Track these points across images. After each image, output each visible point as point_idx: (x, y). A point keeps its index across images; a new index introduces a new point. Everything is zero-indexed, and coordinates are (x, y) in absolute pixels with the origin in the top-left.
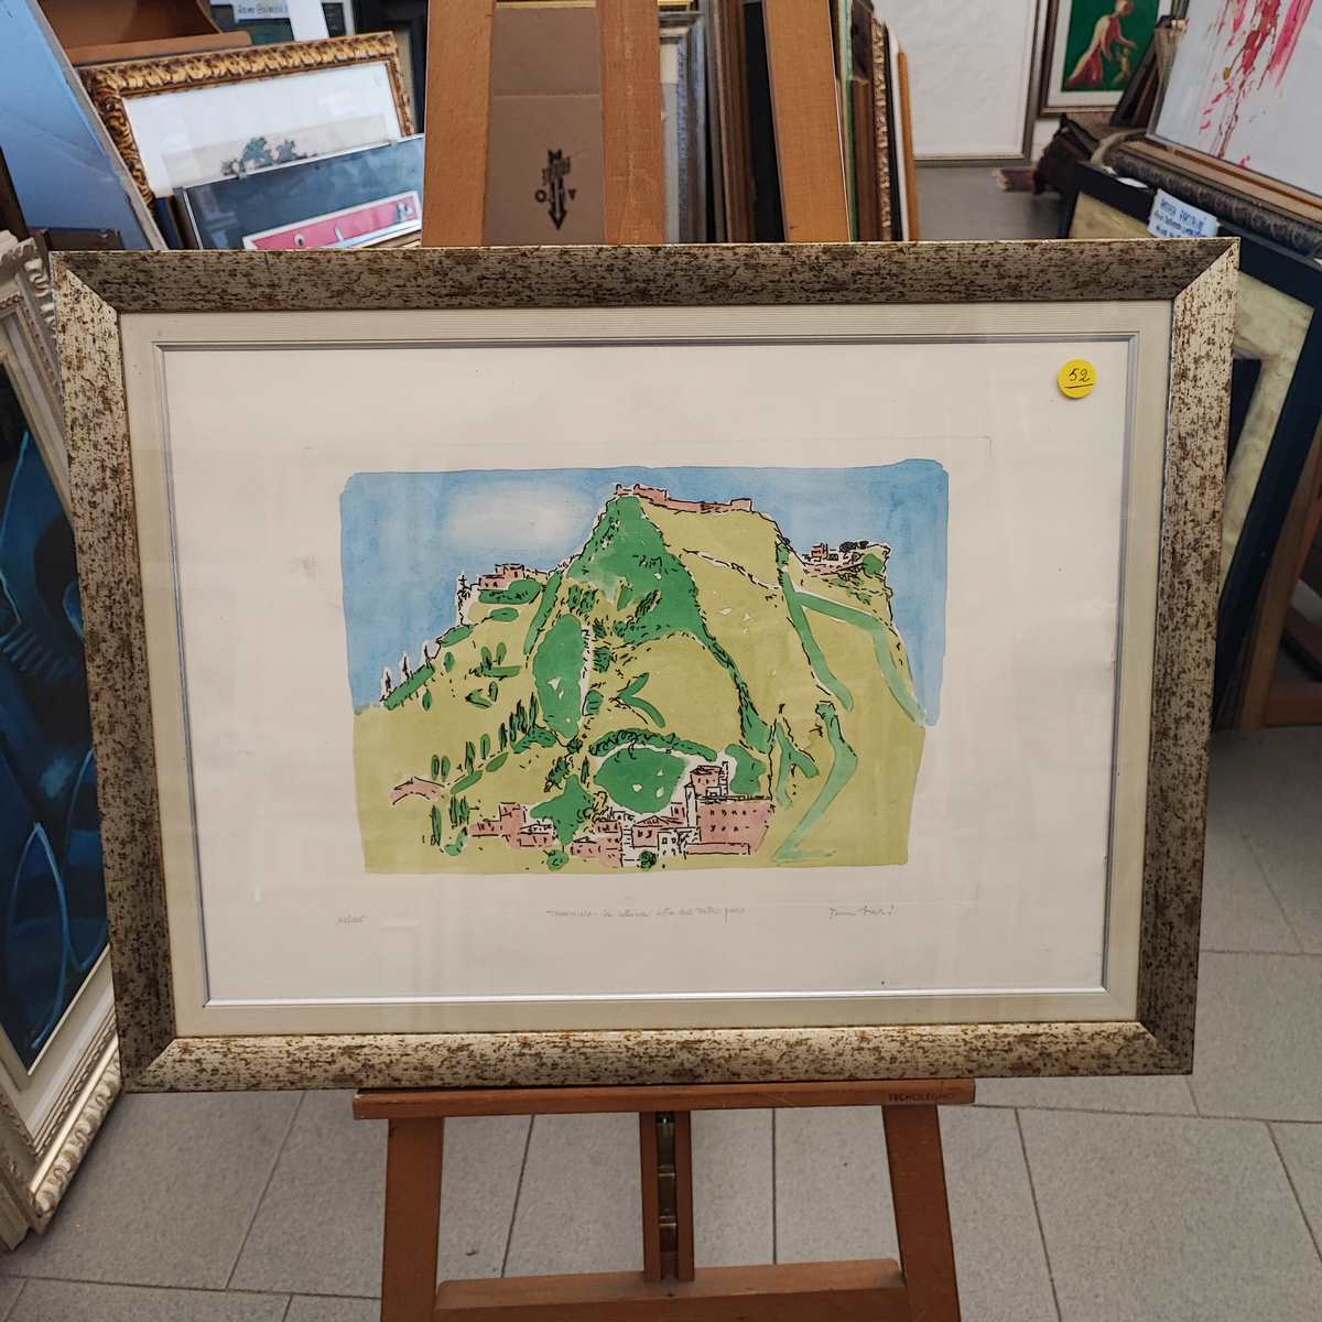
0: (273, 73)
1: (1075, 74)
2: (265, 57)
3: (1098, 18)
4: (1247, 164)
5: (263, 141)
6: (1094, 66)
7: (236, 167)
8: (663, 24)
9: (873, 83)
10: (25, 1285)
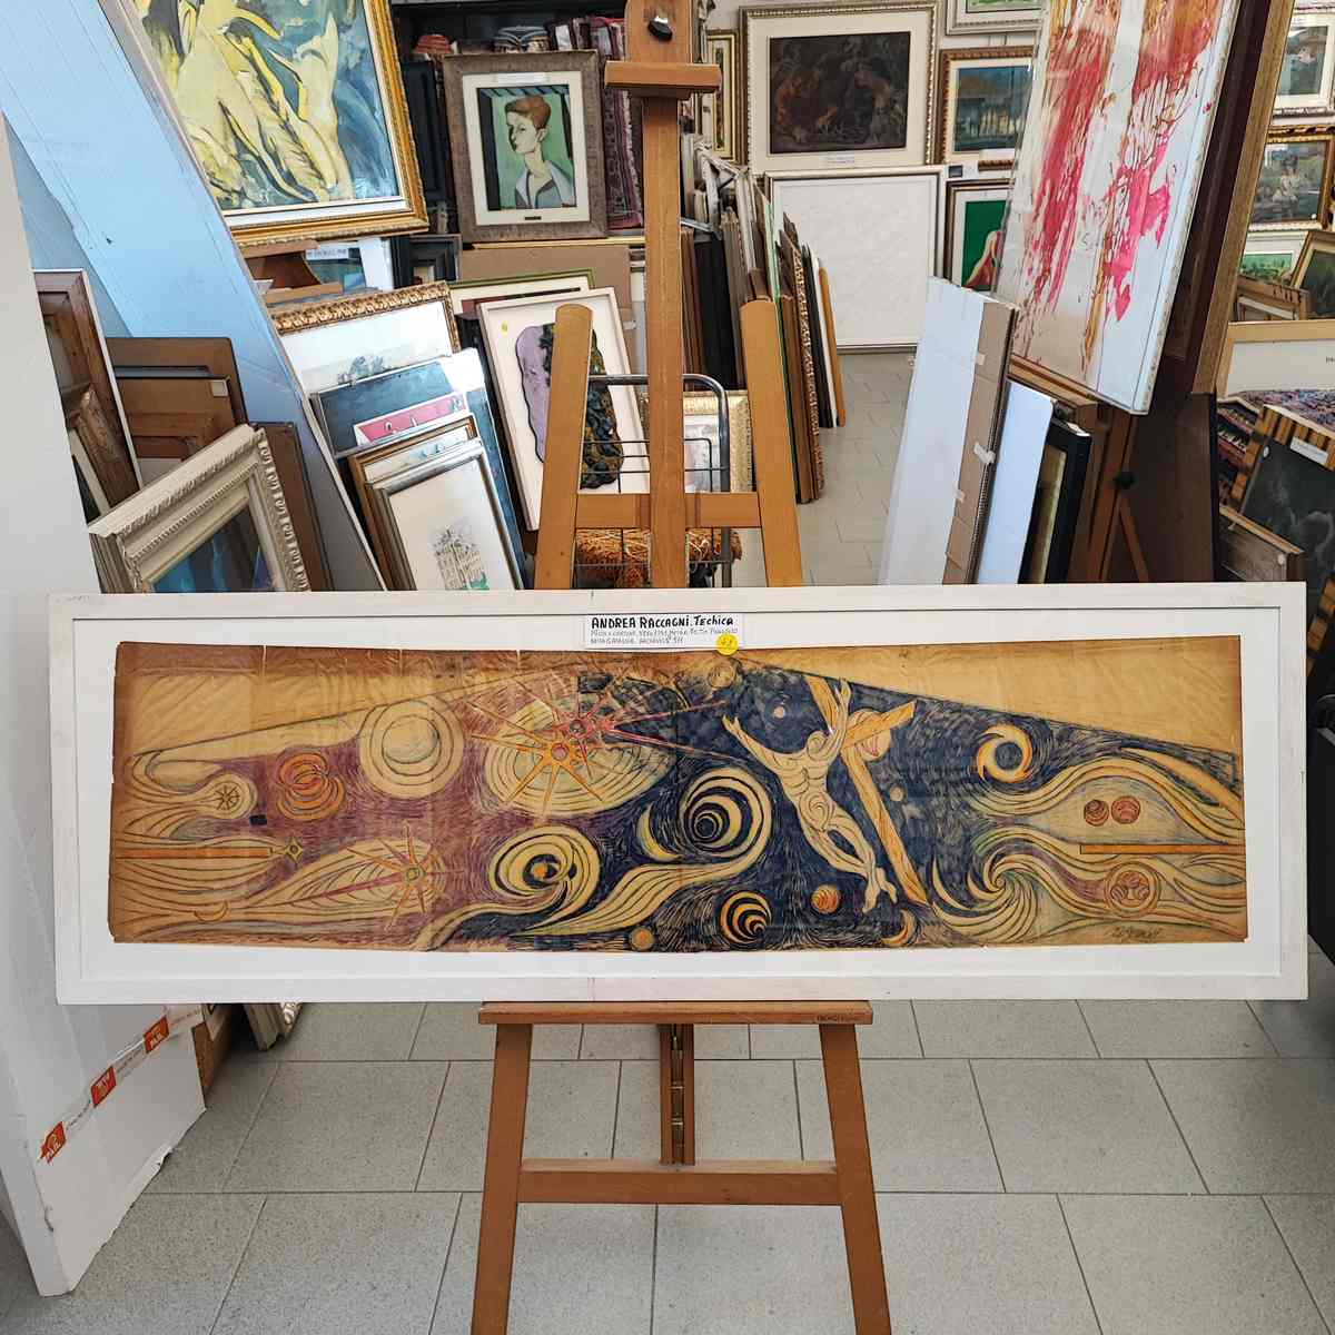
0: (371, 313)
1: (971, 279)
2: (365, 303)
3: (989, 232)
4: (1040, 363)
5: (363, 359)
6: (987, 271)
7: (346, 377)
8: (632, 258)
9: (796, 298)
10: (279, 1066)
